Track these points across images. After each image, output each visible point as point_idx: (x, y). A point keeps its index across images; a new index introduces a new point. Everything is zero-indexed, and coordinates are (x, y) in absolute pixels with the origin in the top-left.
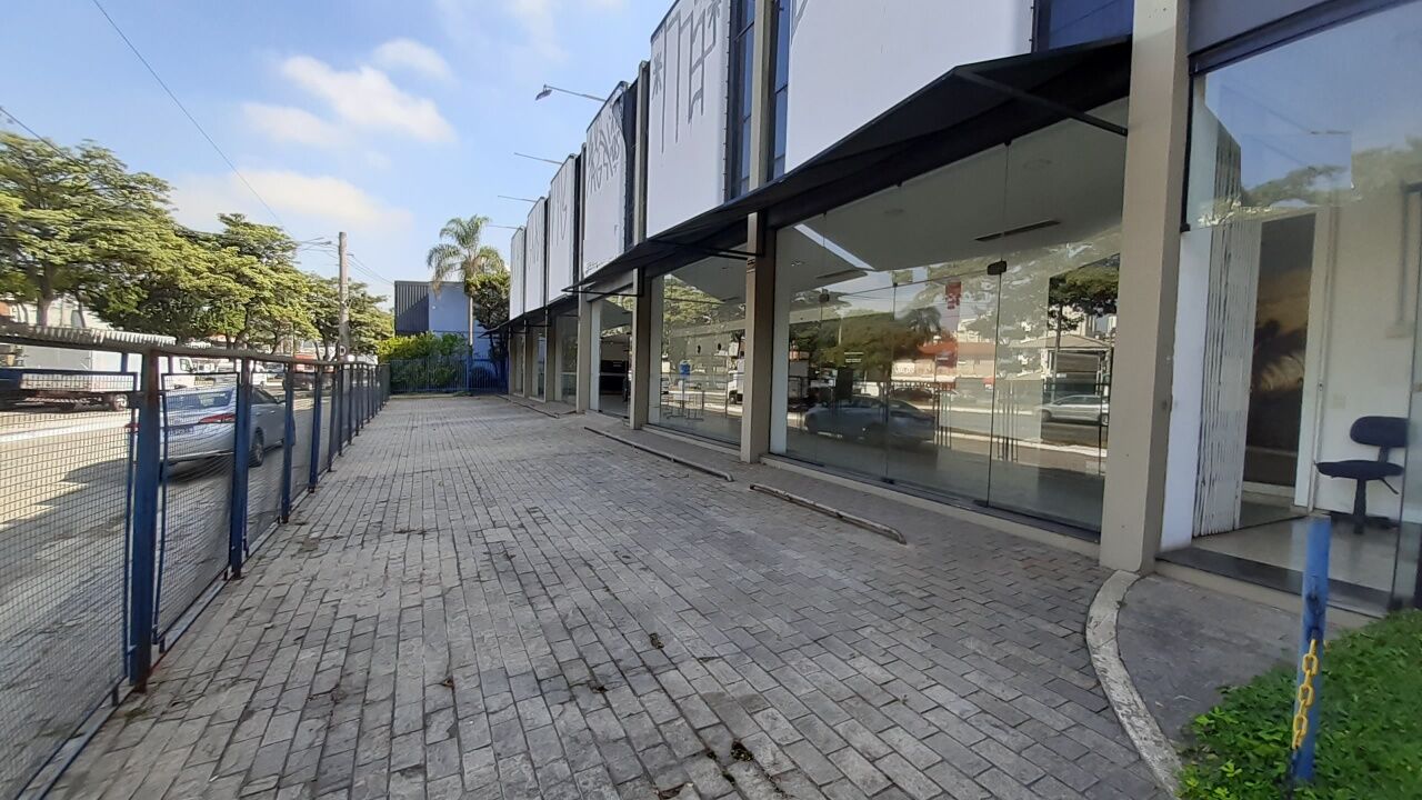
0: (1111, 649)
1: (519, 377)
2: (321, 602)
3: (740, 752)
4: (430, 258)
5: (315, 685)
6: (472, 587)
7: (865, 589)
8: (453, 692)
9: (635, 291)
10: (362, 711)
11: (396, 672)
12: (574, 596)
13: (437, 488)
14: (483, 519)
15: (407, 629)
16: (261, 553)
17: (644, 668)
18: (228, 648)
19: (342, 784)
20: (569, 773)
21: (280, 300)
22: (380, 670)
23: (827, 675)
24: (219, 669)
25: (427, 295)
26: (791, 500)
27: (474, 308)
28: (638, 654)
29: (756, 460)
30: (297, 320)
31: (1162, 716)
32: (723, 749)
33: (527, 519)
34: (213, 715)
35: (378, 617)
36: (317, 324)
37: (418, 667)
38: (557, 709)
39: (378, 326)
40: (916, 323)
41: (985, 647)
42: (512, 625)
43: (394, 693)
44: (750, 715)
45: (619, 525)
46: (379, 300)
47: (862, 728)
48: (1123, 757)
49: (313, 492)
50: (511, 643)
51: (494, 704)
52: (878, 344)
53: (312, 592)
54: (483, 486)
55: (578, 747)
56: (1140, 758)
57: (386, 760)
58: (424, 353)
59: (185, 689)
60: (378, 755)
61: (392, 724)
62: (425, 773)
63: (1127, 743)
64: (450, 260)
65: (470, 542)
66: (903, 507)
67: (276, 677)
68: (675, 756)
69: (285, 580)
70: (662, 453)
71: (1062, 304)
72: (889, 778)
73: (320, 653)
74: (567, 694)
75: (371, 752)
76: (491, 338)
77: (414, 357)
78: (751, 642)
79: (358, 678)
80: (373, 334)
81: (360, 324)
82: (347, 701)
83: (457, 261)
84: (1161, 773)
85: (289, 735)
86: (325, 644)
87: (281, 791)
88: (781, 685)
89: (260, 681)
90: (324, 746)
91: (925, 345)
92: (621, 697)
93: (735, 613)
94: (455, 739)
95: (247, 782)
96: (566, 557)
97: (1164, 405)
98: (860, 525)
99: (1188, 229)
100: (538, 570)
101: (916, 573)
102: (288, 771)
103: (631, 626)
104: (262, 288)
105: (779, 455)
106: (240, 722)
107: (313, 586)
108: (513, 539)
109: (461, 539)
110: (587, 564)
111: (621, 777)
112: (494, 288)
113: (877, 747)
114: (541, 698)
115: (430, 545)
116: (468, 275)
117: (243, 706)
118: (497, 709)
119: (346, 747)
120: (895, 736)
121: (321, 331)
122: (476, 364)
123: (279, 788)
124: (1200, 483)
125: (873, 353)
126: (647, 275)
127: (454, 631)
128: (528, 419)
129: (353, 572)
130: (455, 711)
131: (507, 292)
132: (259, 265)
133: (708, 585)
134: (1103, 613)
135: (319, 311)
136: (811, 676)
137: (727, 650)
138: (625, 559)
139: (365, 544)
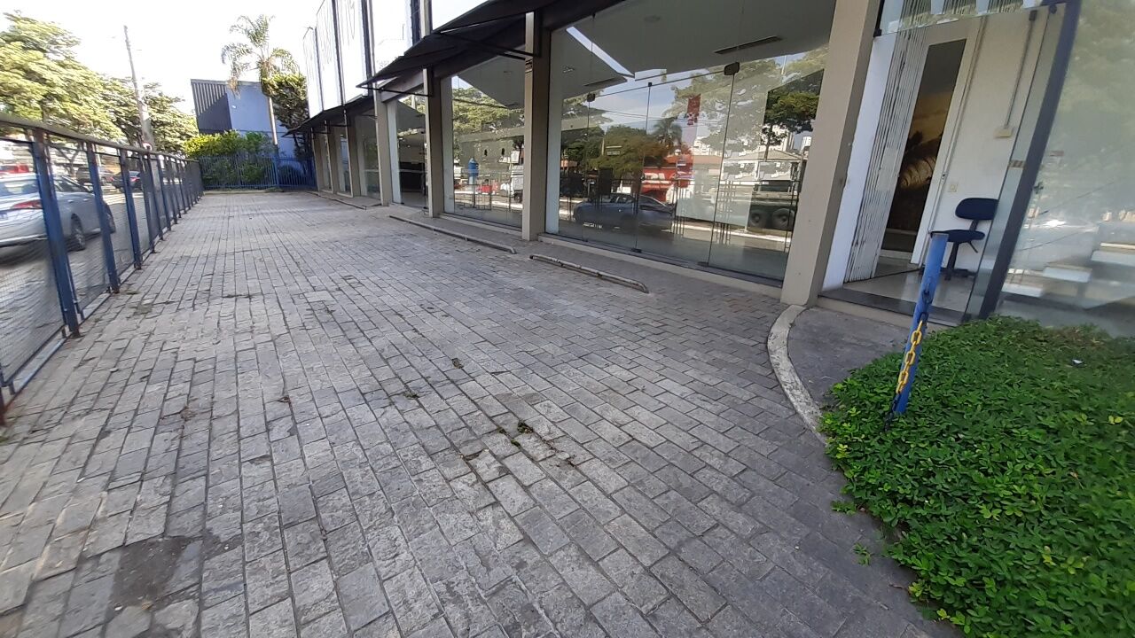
0: (783, 352)
1: (325, 174)
2: (161, 350)
3: (524, 428)
4: (223, 55)
5: (164, 409)
6: (299, 334)
7: (616, 323)
8: (290, 406)
9: (425, 91)
10: (211, 424)
11: (237, 395)
12: (387, 336)
13: (258, 264)
14: (304, 285)
15: (244, 365)
16: (97, 316)
17: (448, 381)
18: (77, 388)
19: (200, 474)
20: (392, 450)
21: (75, 99)
22: (221, 394)
23: (588, 378)
24: (72, 403)
25: (226, 94)
26: (562, 265)
27: (274, 108)
28: (443, 372)
29: (535, 238)
30: (96, 118)
31: (811, 388)
32: (511, 427)
33: (343, 284)
34: (72, 437)
35: (215, 358)
36: (118, 123)
37: (257, 392)
38: (379, 412)
39: (180, 126)
40: (663, 138)
41: (700, 354)
42: (337, 357)
43: (238, 409)
44: (532, 406)
45: (424, 286)
46: (177, 100)
47: (612, 408)
48: (784, 413)
49: (140, 269)
50: (337, 371)
51: (326, 411)
52: (632, 155)
53: (151, 343)
54: (301, 261)
55: (398, 434)
56: (796, 413)
57: (237, 454)
58: (230, 150)
59: (42, 420)
60: (228, 452)
61: (238, 431)
62: (272, 460)
63: (789, 405)
64: (243, 59)
65: (294, 302)
66: (646, 269)
67: (127, 405)
68: (475, 434)
69: (124, 335)
70: (457, 234)
71: (772, 123)
72: (630, 436)
73: (166, 386)
74: (388, 401)
75: (221, 450)
76: (294, 137)
77: (222, 154)
78: (529, 360)
79: (203, 401)
80: (178, 134)
81: (163, 124)
82: (197, 417)
83: (252, 60)
84: (808, 419)
85: (147, 445)
86: (169, 381)
87: (144, 483)
88: (554, 386)
89: (113, 409)
90: (179, 450)
91: (669, 156)
92: (431, 401)
93: (518, 342)
94: (296, 436)
95: (112, 480)
96: (380, 310)
97: (840, 181)
98: (616, 281)
99: (880, 35)
100: (356, 320)
101: (654, 311)
102: (148, 469)
103: (437, 354)
104: (52, 85)
105: (553, 234)
106: (98, 439)
107: (151, 339)
108: (331, 298)
109: (285, 301)
110: (397, 314)
111: (432, 450)
112: (292, 89)
113: (622, 418)
114: (366, 405)
115: (257, 305)
116: (263, 74)
117: (100, 429)
118: (329, 414)
119: (199, 449)
120: (635, 411)
121: (123, 130)
122: (283, 163)
123: (142, 481)
124: (855, 243)
125: (627, 162)
126: (436, 76)
127: (286, 365)
128: (337, 210)
129: (188, 328)
130: (293, 418)
131: (305, 93)
132: (45, 61)
133: (497, 325)
134: (780, 330)
135: (117, 109)
136: (575, 379)
137: (515, 366)
138: (430, 310)
139: (196, 307)
